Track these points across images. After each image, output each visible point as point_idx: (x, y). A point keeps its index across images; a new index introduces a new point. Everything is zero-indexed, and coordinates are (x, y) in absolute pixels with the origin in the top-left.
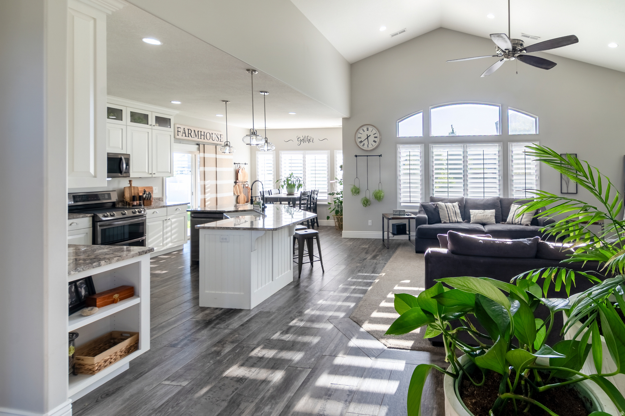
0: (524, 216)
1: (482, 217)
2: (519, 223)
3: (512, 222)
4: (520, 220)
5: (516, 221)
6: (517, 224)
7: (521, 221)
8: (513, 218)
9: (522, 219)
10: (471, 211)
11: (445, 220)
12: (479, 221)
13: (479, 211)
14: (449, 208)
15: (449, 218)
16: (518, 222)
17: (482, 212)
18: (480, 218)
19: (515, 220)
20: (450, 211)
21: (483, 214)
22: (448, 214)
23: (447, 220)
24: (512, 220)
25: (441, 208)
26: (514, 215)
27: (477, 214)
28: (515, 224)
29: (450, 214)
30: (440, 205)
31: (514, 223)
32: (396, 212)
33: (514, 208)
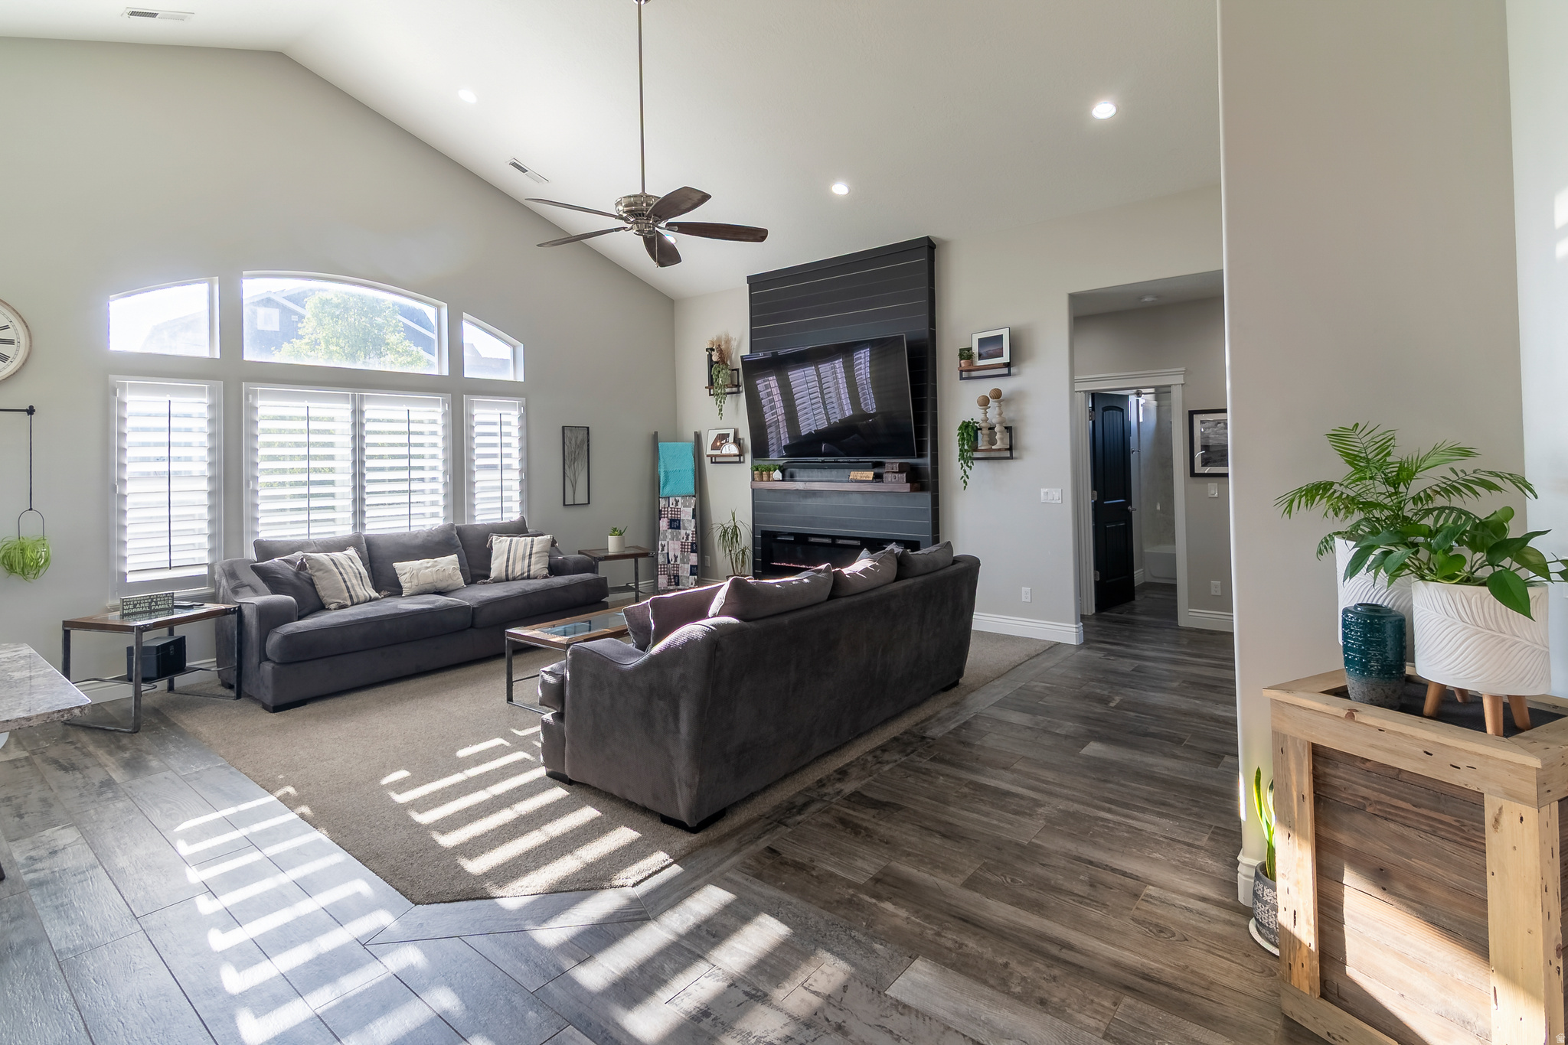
0: (533, 559)
1: (435, 577)
2: (526, 574)
3: (507, 575)
4: (526, 569)
5: (518, 572)
6: (520, 577)
7: (529, 571)
8: (507, 566)
9: (529, 566)
10: (396, 565)
11: (339, 598)
12: (428, 587)
13: (421, 564)
14: (341, 564)
15: (349, 592)
16: (522, 574)
17: (429, 565)
18: (430, 580)
19: (513, 571)
20: (347, 573)
21: (434, 569)
22: (345, 582)
23: (344, 599)
24: (507, 571)
25: (322, 567)
26: (508, 561)
27: (420, 570)
28: (514, 579)
29: (350, 581)
30: (317, 561)
31: (510, 577)
32: (135, 606)
33: (500, 545)
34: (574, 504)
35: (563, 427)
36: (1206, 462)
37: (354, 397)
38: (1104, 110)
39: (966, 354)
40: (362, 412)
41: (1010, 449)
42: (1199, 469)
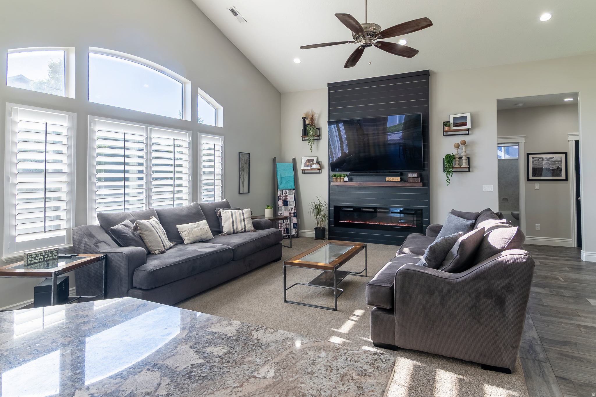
0: (246, 221)
1: (200, 232)
2: (244, 230)
3: (234, 230)
4: (243, 227)
5: (239, 229)
6: (240, 231)
7: (245, 228)
8: (233, 226)
9: (245, 225)
10: (178, 226)
11: (159, 247)
12: (198, 238)
13: (191, 225)
14: (155, 226)
15: (163, 243)
16: (242, 230)
17: (196, 226)
18: (198, 234)
19: (237, 228)
20: (159, 232)
21: (199, 228)
22: (160, 237)
23: (161, 248)
24: (233, 228)
25: (148, 229)
26: (233, 223)
27: (192, 229)
28: (237, 233)
29: (162, 236)
30: (144, 225)
31: (236, 231)
32: (35, 258)
33: (226, 215)
34: (243, 193)
35: (239, 153)
36: (534, 175)
37: (147, 129)
38: (545, 17)
39: (446, 124)
40: (150, 139)
41: (469, 168)
42: (531, 177)
